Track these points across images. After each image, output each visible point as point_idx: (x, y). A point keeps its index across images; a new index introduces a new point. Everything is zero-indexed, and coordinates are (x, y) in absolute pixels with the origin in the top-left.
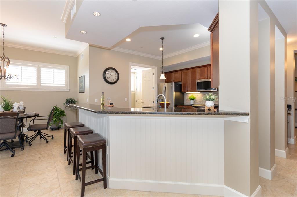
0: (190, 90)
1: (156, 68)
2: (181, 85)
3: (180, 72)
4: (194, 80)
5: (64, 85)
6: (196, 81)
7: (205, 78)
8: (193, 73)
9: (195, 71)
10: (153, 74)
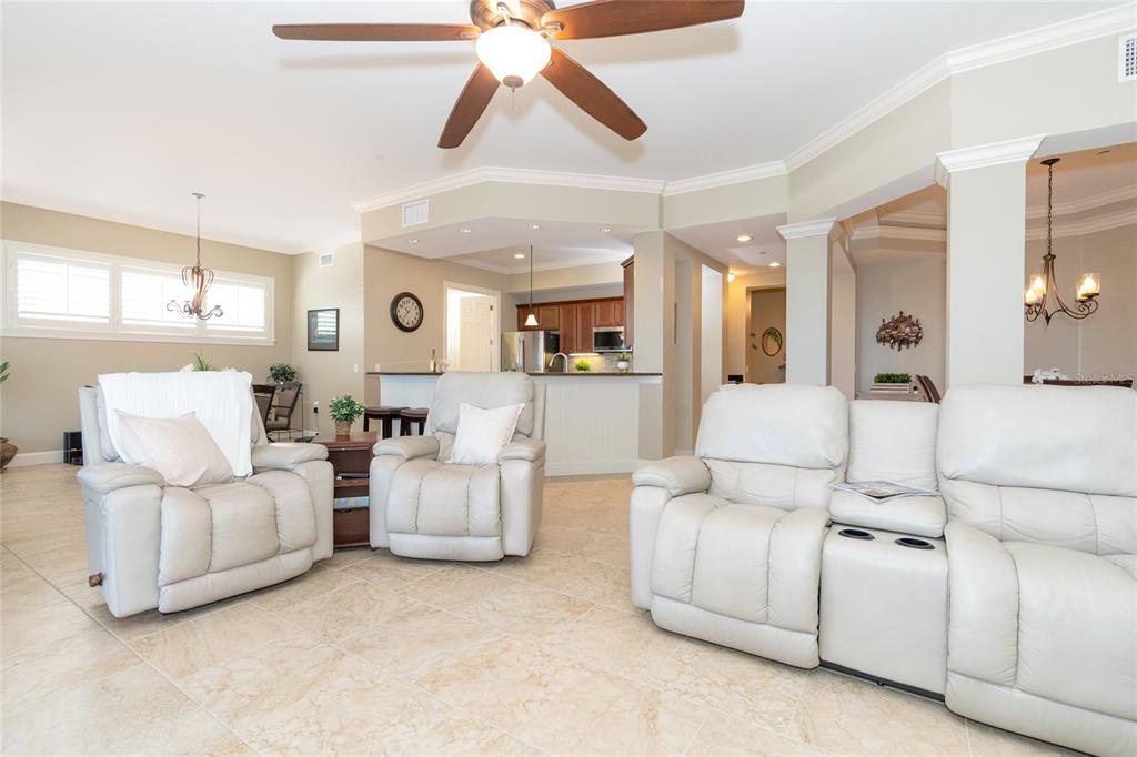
0: (579, 347)
1: (499, 294)
2: (557, 337)
3: (556, 308)
4: (586, 328)
5: (262, 330)
6: (591, 331)
7: (610, 325)
8: (587, 312)
9: (589, 309)
10: (491, 308)
